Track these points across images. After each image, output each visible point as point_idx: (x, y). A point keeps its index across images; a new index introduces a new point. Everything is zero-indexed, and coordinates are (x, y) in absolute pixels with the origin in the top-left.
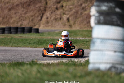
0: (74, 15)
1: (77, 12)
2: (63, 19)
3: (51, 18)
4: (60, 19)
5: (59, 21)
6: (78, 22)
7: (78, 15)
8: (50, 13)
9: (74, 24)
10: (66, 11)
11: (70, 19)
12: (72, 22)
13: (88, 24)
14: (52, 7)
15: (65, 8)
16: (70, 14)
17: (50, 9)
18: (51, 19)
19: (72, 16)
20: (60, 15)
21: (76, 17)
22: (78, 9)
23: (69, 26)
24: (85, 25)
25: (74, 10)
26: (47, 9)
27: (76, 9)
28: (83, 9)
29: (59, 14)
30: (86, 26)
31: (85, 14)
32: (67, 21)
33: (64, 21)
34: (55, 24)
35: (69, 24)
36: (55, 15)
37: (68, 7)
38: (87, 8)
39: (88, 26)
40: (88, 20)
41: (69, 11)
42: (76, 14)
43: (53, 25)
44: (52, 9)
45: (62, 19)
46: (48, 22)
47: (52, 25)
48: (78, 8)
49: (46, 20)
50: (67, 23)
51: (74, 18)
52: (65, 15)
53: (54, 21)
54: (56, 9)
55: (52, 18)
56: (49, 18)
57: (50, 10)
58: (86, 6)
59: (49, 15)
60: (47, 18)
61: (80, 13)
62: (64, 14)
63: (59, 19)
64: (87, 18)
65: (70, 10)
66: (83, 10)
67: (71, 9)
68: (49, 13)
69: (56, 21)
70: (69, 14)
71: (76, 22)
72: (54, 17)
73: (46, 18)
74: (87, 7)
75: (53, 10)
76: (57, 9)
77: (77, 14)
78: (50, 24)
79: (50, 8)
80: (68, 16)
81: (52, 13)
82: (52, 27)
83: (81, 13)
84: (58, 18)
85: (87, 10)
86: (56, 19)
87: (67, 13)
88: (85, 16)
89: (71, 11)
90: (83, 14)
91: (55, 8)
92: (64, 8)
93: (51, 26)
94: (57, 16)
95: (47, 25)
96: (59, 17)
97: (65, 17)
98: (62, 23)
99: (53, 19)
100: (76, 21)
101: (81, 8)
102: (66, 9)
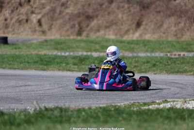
0: (49, 16)
1: (53, 10)
2: (32, 22)
3: (11, 19)
4: (27, 21)
5: (26, 25)
6: (55, 26)
7: (56, 15)
8: (10, 12)
9: (49, 30)
10: (35, 8)
11: (43, 21)
12: (45, 26)
13: (73, 30)
14: (13, 1)
15: (34, 3)
16: (43, 13)
17: (10, 4)
18: (12, 22)
19: (46, 17)
20: (27, 14)
21: (52, 19)
22: (54, 5)
23: (41, 33)
24: (67, 31)
25: (48, 8)
26: (4, 5)
27: (51, 5)
28: (63, 5)
29: (24, 13)
30: (69, 33)
31: (67, 14)
32: (38, 24)
33: (33, 24)
34: (18, 30)
35: (41, 29)
36: (18, 15)
37: (39, 2)
38: (70, 5)
39: (72, 33)
40: (72, 23)
41: (41, 9)
42: (51, 13)
43: (16, 31)
44: (12, 5)
45: (29, 22)
46: (7, 26)
47: (13, 30)
48: (54, 3)
49: (4, 23)
50: (37, 28)
51: (49, 20)
52: (34, 15)
53: (17, 25)
54: (19, 6)
55: (14, 20)
56: (9, 20)
57: (10, 7)
58: (67, 2)
59: (7, 15)
60: (6, 20)
61: (58, 11)
62: (33, 12)
63: (25, 21)
64: (69, 19)
65: (41, 7)
66: (63, 8)
67: (43, 4)
68: (7, 11)
69: (20, 25)
70: (40, 13)
71: (53, 26)
72: (17, 18)
73: (4, 19)
74: (69, 3)
75: (14, 7)
76: (21, 4)
77: (53, 14)
78: (10, 29)
79: (8, 3)
80: (39, 17)
81: (12, 11)
82: (14, 34)
83: (61, 13)
84: (22, 20)
85: (69, 7)
86: (20, 22)
87: (37, 11)
88: (67, 17)
89: (44, 8)
90: (64, 14)
91: (17, 4)
92: (31, 3)
93: (12, 33)
94: (21, 16)
95: (6, 31)
96: (24, 17)
97: (34, 18)
98: (30, 28)
99: (16, 22)
100: (52, 24)
101: (60, 3)
102: (35, 6)
